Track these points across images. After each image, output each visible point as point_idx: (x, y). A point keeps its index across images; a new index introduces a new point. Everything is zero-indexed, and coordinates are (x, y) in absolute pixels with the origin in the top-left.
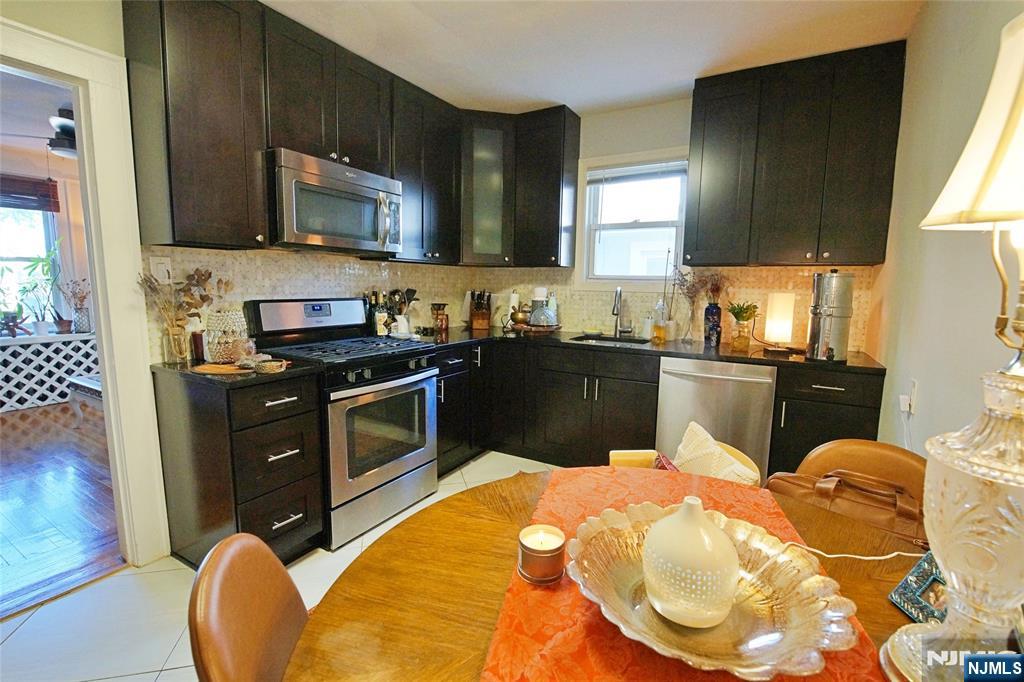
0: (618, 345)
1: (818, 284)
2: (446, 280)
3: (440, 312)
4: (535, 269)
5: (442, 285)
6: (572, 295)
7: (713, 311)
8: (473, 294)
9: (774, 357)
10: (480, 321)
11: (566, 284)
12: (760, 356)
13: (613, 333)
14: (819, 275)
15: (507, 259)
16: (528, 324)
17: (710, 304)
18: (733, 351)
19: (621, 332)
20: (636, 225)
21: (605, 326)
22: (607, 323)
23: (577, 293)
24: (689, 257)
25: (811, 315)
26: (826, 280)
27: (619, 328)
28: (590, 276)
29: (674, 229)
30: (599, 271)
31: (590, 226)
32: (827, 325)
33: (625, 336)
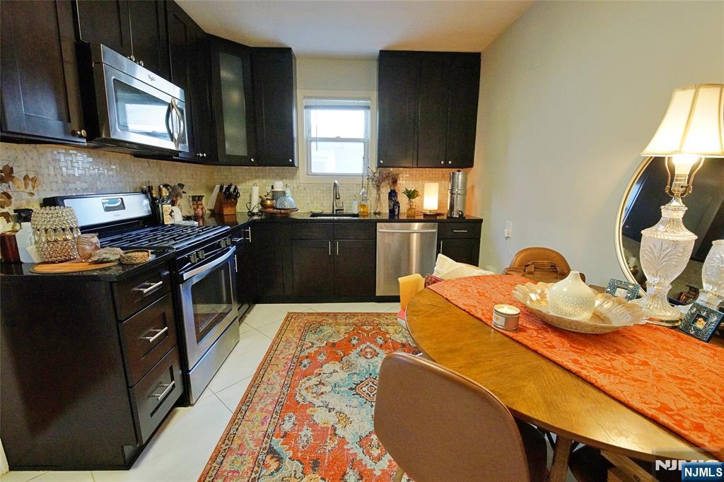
0: (335, 218)
1: (452, 178)
2: (194, 176)
3: (199, 203)
4: (268, 167)
5: (192, 180)
6: (298, 187)
7: (393, 194)
8: (221, 187)
9: (429, 218)
10: (229, 208)
11: (293, 179)
12: (422, 218)
13: (331, 212)
14: (453, 173)
15: (252, 160)
16: (274, 208)
17: (391, 190)
18: (408, 216)
19: (337, 210)
20: (338, 140)
21: (323, 206)
22: (324, 205)
23: (302, 185)
24: (382, 162)
25: (449, 194)
26: (456, 176)
27: (335, 208)
28: (309, 174)
29: (363, 144)
30: (315, 170)
31: (307, 138)
32: (458, 200)
33: (339, 212)
